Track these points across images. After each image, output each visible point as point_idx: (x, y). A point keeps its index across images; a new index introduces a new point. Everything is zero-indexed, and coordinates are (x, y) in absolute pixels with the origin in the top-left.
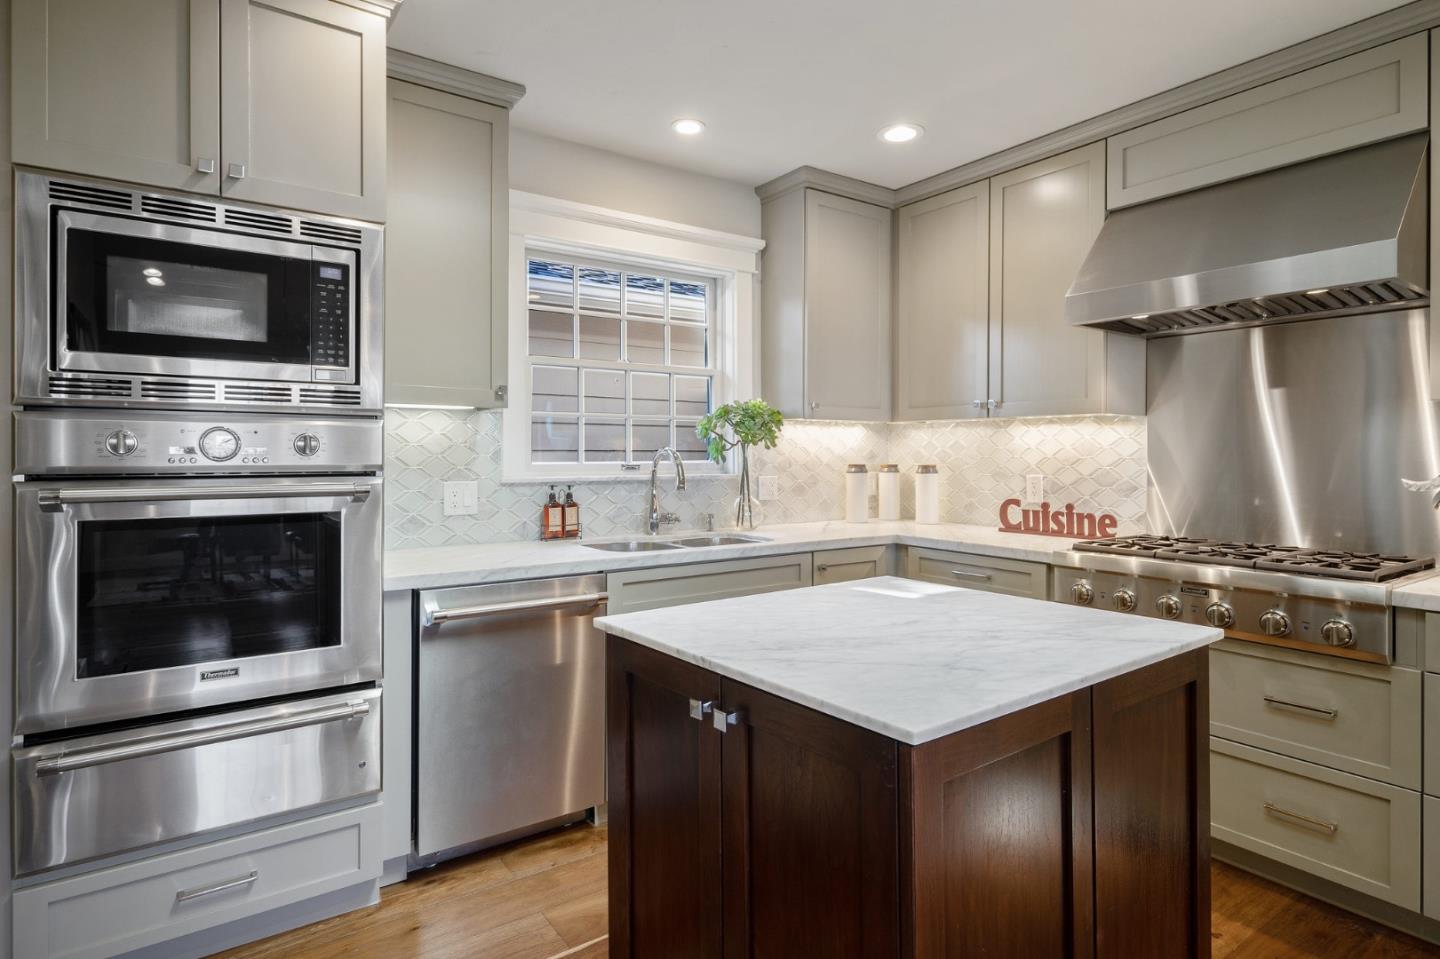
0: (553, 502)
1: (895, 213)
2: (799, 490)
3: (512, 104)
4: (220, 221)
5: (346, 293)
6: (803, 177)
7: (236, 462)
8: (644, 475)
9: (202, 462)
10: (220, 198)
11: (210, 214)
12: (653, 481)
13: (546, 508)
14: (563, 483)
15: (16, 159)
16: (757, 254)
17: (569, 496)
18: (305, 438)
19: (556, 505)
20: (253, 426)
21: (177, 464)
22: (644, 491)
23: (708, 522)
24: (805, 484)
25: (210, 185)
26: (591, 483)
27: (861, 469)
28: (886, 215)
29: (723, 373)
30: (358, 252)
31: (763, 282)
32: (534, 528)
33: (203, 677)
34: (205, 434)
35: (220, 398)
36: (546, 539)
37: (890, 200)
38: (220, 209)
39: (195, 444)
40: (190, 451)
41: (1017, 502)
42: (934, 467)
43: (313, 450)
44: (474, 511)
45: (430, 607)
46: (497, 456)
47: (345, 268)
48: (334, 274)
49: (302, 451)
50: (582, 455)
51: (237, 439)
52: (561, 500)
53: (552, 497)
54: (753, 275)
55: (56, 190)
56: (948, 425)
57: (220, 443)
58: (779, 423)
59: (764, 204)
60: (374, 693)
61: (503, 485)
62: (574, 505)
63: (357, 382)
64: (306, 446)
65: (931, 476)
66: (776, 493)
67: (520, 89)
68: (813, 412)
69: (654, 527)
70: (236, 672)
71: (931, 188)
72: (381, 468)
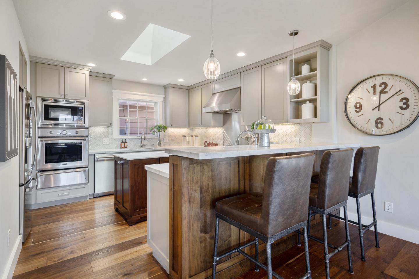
0: (122, 142)
1: (189, 90)
2: (173, 140)
3: (112, 78)
4: (64, 102)
5: (83, 111)
6: (169, 85)
7: (67, 135)
8: (140, 137)
9: (62, 135)
10: (64, 99)
11: (63, 101)
12: (141, 139)
13: (121, 143)
14: (124, 139)
15: (37, 95)
16: (163, 98)
17: (126, 141)
18: (77, 132)
19: (123, 143)
20: (69, 130)
21: (58, 135)
22: (140, 140)
23: (153, 145)
24: (174, 139)
25: (63, 97)
26: (130, 139)
27: (184, 136)
28: (187, 91)
29: (157, 119)
30: (85, 105)
31: (165, 103)
32: (119, 146)
33: (62, 164)
34: (62, 131)
35: (64, 126)
36: (121, 148)
37: (188, 88)
38: (64, 101)
39: (61, 133)
40: (60, 133)
41: (206, 142)
42: (197, 136)
43: (78, 133)
44: (108, 143)
45: (97, 156)
46: (112, 134)
47: (83, 107)
48: (81, 108)
49: (76, 133)
50: (129, 134)
51: (67, 132)
52: (124, 142)
53: (122, 141)
54: (163, 102)
55: (42, 99)
56: (200, 128)
57: (64, 132)
58: (166, 128)
59: (165, 89)
60: (88, 168)
61: (114, 139)
62: (127, 142)
63: (85, 124)
64: (77, 133)
65: (196, 137)
66: (168, 140)
67: (114, 76)
68: (172, 126)
69: (142, 146)
70: (67, 164)
71: (196, 86)
72: (88, 136)
